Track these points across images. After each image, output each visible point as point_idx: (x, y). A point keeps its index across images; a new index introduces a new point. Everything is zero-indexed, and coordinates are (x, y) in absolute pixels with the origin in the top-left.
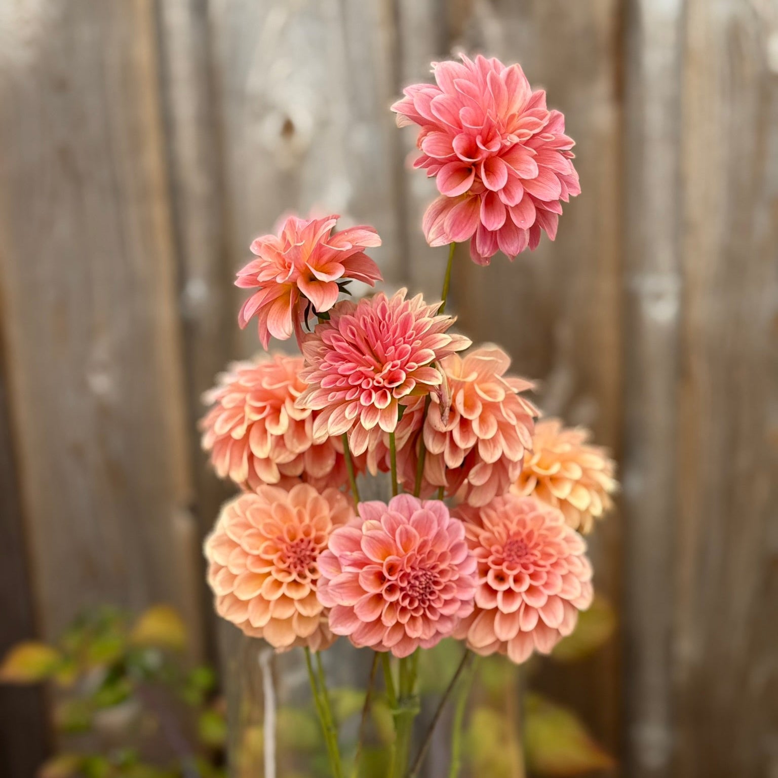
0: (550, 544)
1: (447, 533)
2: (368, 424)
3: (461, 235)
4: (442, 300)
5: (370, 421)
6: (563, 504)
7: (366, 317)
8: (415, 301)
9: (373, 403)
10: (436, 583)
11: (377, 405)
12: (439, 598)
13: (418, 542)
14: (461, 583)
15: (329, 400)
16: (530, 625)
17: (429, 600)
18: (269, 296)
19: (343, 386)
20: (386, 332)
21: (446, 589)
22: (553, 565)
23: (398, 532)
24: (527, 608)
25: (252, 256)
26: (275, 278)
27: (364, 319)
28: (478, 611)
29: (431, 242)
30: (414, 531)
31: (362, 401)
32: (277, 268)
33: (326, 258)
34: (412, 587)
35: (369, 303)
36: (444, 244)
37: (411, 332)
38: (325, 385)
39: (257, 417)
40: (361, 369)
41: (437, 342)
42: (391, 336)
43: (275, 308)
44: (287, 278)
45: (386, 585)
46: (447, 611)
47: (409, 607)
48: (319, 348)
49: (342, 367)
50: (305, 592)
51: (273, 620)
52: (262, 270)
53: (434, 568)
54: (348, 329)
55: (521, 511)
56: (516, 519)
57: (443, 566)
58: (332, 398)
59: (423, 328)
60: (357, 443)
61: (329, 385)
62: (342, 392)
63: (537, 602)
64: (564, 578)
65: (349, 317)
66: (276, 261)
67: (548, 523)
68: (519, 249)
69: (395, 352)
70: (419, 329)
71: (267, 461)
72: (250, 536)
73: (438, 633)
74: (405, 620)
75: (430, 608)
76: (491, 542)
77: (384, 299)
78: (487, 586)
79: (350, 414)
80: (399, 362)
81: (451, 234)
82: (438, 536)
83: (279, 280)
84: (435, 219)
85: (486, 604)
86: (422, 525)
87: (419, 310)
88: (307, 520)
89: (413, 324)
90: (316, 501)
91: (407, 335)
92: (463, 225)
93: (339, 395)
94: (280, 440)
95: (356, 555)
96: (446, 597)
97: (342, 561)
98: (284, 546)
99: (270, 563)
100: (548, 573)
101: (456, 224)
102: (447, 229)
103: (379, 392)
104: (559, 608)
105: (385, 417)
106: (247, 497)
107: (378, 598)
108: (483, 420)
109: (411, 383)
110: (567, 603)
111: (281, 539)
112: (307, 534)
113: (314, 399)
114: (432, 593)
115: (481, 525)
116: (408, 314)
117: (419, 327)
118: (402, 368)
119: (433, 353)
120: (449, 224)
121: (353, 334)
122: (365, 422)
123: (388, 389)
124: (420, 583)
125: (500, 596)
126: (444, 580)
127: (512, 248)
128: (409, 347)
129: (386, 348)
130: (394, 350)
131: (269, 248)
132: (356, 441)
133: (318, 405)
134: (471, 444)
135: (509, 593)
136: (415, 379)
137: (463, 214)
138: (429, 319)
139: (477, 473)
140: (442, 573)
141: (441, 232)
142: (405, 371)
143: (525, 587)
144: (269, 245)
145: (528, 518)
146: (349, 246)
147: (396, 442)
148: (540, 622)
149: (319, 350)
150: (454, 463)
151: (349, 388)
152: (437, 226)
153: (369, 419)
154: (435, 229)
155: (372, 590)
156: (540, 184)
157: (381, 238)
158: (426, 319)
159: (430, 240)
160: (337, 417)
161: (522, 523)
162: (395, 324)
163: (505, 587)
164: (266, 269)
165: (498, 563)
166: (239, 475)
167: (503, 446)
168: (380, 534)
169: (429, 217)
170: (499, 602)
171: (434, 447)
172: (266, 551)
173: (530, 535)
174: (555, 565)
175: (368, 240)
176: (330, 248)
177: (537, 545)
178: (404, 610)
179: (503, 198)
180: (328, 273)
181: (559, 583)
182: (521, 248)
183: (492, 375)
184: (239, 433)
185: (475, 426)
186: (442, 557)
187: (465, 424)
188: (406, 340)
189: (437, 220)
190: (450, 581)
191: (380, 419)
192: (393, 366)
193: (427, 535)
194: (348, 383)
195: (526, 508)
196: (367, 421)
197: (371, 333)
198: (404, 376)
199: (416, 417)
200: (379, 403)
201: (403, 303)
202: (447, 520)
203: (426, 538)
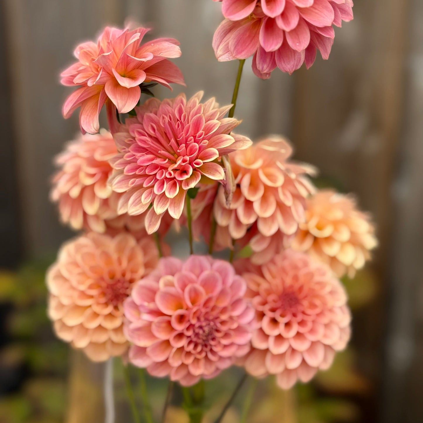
0: (317, 296)
1: (229, 290)
2: (159, 210)
3: (243, 53)
4: (232, 103)
5: (161, 206)
6: (333, 261)
7: (165, 116)
8: (209, 103)
9: (164, 193)
10: (218, 331)
11: (167, 194)
12: (219, 343)
13: (204, 298)
14: (240, 330)
15: (129, 185)
16: (294, 363)
17: (211, 345)
18: (84, 95)
19: (142, 174)
20: (181, 130)
21: (226, 335)
22: (318, 315)
23: (187, 289)
24: (293, 351)
25: (74, 60)
26: (87, 81)
27: (163, 118)
28: (253, 349)
29: (218, 58)
30: (201, 289)
31: (155, 189)
32: (92, 71)
33: (131, 66)
34: (197, 335)
35: (170, 103)
36: (229, 60)
37: (201, 132)
38: (128, 171)
39: (88, 182)
40: (157, 161)
41: (224, 141)
42: (184, 135)
43: (89, 106)
44: (95, 83)
45: (175, 333)
46: (225, 353)
47: (193, 352)
48: (127, 138)
49: (143, 158)
50: (117, 323)
51: (92, 344)
52: (79, 72)
53: (217, 318)
54: (150, 125)
55: (295, 267)
56: (291, 273)
57: (224, 317)
58: (133, 183)
59: (212, 128)
60: (151, 223)
61: (131, 172)
62: (141, 179)
63: (302, 346)
64: (327, 326)
65: (152, 115)
66: (91, 66)
67: (317, 278)
68: (295, 67)
69: (186, 149)
70: (208, 129)
71: (97, 217)
72: (80, 274)
73: (217, 369)
74: (189, 361)
75: (211, 351)
76: (269, 292)
77: (182, 102)
78: (261, 330)
79: (145, 200)
80: (188, 158)
81: (235, 51)
82: (223, 293)
83: (90, 84)
84: (223, 38)
85: (260, 345)
86: (208, 284)
87: (211, 111)
88: (125, 263)
89: (203, 125)
90: (133, 250)
91: (198, 135)
92: (247, 44)
93: (138, 181)
94: (105, 202)
95: (151, 306)
96: (225, 342)
97: (142, 309)
98: (104, 285)
99: (91, 297)
100: (314, 322)
101: (240, 44)
102: (232, 48)
103: (171, 182)
104: (320, 352)
105: (175, 203)
106: (82, 240)
107: (167, 343)
108: (264, 199)
109: (198, 177)
110: (327, 347)
111: (102, 279)
112: (124, 275)
113: (119, 182)
114: (214, 339)
115: (262, 276)
116: (200, 116)
117: (209, 127)
118: (191, 163)
119: (217, 152)
120: (233, 43)
121: (154, 130)
122: (157, 207)
123: (178, 181)
124: (204, 331)
125: (271, 340)
126: (224, 328)
127: (289, 66)
128: (197, 146)
129: (178, 144)
130: (184, 148)
131: (87, 54)
132: (151, 221)
133: (122, 188)
134: (252, 220)
135: (279, 338)
136: (201, 173)
137: (248, 34)
138: (217, 121)
139: (258, 242)
140: (223, 323)
141: (227, 50)
142: (193, 166)
143: (293, 333)
144: (88, 52)
145: (302, 273)
146: (150, 57)
147: (192, 213)
148: (304, 362)
149: (126, 141)
150: (238, 234)
151: (146, 176)
152: (225, 44)
153: (161, 204)
154: (224, 45)
155: (162, 336)
156: (316, 11)
157: (181, 50)
158: (215, 121)
159: (218, 56)
160: (136, 199)
161: (296, 278)
162: (188, 125)
163: (276, 332)
164: (82, 72)
165: (273, 310)
166: (76, 223)
167: (280, 223)
168: (172, 290)
169: (219, 35)
170: (271, 344)
171: (221, 220)
172: (91, 287)
173: (301, 289)
174: (320, 314)
175: (170, 51)
176: (134, 59)
177: (306, 297)
178: (189, 354)
179: (280, 23)
180: (133, 78)
181: (321, 330)
182: (297, 65)
183: (275, 163)
184: (75, 192)
185: (256, 206)
186: (224, 310)
187: (248, 204)
188: (197, 138)
189: (225, 39)
190: (230, 329)
191: (170, 205)
192: (184, 161)
193: (212, 291)
194: (145, 172)
195: (300, 264)
196: (159, 207)
197: (168, 130)
198: (191, 171)
199: (210, 194)
200: (169, 192)
201: (198, 105)
202: (232, 277)
203: (210, 295)
